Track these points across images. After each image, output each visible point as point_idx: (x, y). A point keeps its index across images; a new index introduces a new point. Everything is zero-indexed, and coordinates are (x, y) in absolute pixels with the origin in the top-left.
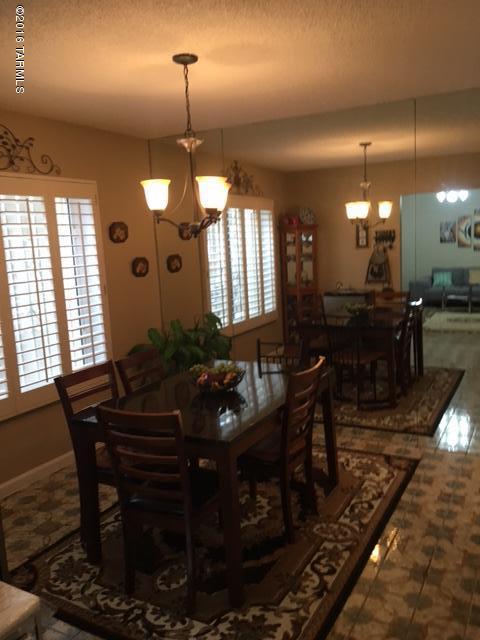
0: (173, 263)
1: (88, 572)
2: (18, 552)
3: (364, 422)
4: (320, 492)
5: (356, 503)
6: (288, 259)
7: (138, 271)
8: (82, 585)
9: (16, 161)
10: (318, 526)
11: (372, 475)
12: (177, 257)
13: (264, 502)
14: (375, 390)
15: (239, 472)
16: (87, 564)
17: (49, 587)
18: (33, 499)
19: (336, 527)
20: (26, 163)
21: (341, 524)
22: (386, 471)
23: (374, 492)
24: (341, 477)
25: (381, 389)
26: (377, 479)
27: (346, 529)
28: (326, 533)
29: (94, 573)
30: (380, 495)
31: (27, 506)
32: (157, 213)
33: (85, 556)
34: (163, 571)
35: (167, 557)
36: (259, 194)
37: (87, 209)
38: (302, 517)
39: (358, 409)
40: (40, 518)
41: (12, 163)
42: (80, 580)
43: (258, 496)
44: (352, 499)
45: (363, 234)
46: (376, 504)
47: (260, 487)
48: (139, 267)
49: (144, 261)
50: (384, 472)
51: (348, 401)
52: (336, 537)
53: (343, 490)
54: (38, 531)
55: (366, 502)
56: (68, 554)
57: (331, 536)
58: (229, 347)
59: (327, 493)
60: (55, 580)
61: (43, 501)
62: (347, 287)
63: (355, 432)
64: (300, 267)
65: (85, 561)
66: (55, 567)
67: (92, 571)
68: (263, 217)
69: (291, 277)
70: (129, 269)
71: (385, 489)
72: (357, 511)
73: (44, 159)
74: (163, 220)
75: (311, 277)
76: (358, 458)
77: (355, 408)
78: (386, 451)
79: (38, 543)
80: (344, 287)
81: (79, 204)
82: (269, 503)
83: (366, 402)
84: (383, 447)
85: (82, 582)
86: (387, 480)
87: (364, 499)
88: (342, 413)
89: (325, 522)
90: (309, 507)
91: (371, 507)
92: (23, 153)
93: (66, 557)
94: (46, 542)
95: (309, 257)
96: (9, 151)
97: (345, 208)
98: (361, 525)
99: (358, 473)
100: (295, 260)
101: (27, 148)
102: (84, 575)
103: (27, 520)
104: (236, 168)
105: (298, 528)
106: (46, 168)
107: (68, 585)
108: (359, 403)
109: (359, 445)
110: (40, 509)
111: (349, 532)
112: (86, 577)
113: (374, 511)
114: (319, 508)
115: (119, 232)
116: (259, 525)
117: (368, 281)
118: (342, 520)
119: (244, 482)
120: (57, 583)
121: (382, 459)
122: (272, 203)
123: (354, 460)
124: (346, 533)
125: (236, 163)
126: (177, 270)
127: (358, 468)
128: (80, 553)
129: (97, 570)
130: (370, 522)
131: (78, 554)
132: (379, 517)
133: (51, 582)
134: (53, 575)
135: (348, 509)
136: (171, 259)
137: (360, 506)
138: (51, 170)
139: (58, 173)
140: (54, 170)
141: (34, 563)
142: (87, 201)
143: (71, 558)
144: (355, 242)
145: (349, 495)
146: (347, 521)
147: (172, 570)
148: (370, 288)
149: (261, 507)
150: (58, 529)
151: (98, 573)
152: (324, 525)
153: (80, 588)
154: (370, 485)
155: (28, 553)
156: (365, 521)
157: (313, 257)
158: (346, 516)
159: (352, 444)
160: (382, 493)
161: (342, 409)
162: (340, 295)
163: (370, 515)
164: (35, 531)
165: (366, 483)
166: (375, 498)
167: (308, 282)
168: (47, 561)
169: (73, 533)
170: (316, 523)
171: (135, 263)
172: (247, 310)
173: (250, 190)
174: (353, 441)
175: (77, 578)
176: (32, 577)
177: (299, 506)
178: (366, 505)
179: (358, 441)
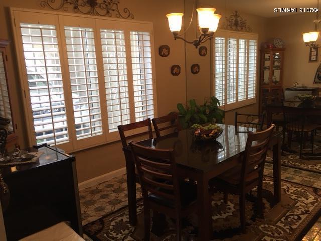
0: (195, 69)
1: (129, 230)
2: (98, 213)
3: (303, 166)
4: (267, 205)
5: (290, 215)
6: (265, 68)
7: (174, 73)
8: (124, 236)
9: (110, 11)
10: (262, 226)
11: (303, 199)
12: (197, 66)
13: (232, 206)
14: (313, 146)
15: (209, 187)
16: (129, 225)
17: (108, 234)
18: (112, 186)
19: (274, 228)
20: (116, 12)
21: (278, 227)
22: (313, 198)
23: (303, 210)
24: (282, 198)
25: (317, 147)
26: (306, 201)
27: (280, 230)
28: (267, 231)
29: (132, 230)
30: (307, 212)
31: (109, 189)
32: (175, 33)
33: (128, 220)
34: (166, 236)
35: (171, 229)
36: (249, 30)
37: (148, 38)
38: (253, 219)
39: (300, 158)
40: (113, 196)
41: (108, 12)
42: (124, 233)
43: (229, 202)
44: (287, 212)
45: (314, 53)
46: (303, 217)
47: (230, 196)
48: (175, 70)
49: (178, 67)
50: (312, 198)
51: (295, 152)
52: (273, 234)
53: (282, 206)
54: (110, 203)
55: (297, 215)
56: (121, 218)
57: (270, 233)
58: (223, 117)
59: (272, 206)
60: (112, 231)
61: (117, 188)
62: (301, 86)
63: (295, 171)
64: (272, 73)
65: (128, 223)
66: (113, 223)
67: (130, 229)
68: (251, 44)
69: (266, 80)
70: (169, 71)
71: (311, 209)
72: (289, 220)
73: (125, 10)
74: (179, 38)
75: (278, 80)
76: (296, 187)
77: (298, 157)
78: (315, 186)
79: (109, 209)
80: (300, 85)
81: (143, 35)
82: (234, 207)
83: (306, 154)
84: (314, 182)
85: (124, 234)
86: (313, 203)
87: (296, 213)
88: (290, 159)
89: (268, 224)
90: (259, 213)
91: (300, 219)
92: (114, 7)
93: (120, 219)
94: (113, 209)
95: (278, 67)
96: (107, 5)
97: (303, 36)
98: (291, 229)
99: (294, 197)
100: (269, 69)
101: (117, 4)
102: (126, 230)
103: (107, 196)
104: (236, 15)
105: (249, 225)
106: (126, 15)
107: (118, 234)
108: (301, 154)
109: (297, 179)
110: (114, 192)
111: (282, 233)
112: (127, 232)
113: (301, 222)
114: (265, 215)
115: (164, 51)
116: (227, 219)
117: (315, 82)
118: (279, 224)
119: (222, 193)
120: (112, 233)
121: (312, 190)
122: (257, 36)
123: (293, 188)
124: (280, 233)
125: (236, 12)
126: (197, 73)
127: (295, 193)
128: (127, 218)
129: (133, 229)
130: (297, 229)
131: (126, 219)
132: (304, 226)
133: (110, 231)
134: (111, 228)
135: (284, 218)
136: (193, 67)
137: (292, 217)
138: (129, 16)
139: (133, 18)
140: (130, 16)
141: (104, 220)
142: (148, 33)
143: (122, 219)
144: (308, 58)
145: (285, 210)
146: (282, 225)
147: (172, 236)
148: (316, 86)
149: (230, 209)
150: (120, 203)
151: (133, 231)
152: (267, 226)
153: (123, 237)
154: (301, 205)
155: (103, 214)
156: (294, 227)
157: (281, 68)
158: (282, 222)
159: (293, 179)
160: (309, 211)
161: (289, 157)
162: (296, 90)
163: (298, 224)
164: (109, 203)
165: (299, 203)
166: (303, 213)
167: (276, 82)
168: (110, 219)
169: (126, 207)
170: (262, 224)
171: (172, 68)
172: (237, 97)
173: (244, 28)
174: (294, 176)
175: (122, 232)
176: (101, 227)
177: (253, 211)
178: (296, 218)
179: (297, 177)
